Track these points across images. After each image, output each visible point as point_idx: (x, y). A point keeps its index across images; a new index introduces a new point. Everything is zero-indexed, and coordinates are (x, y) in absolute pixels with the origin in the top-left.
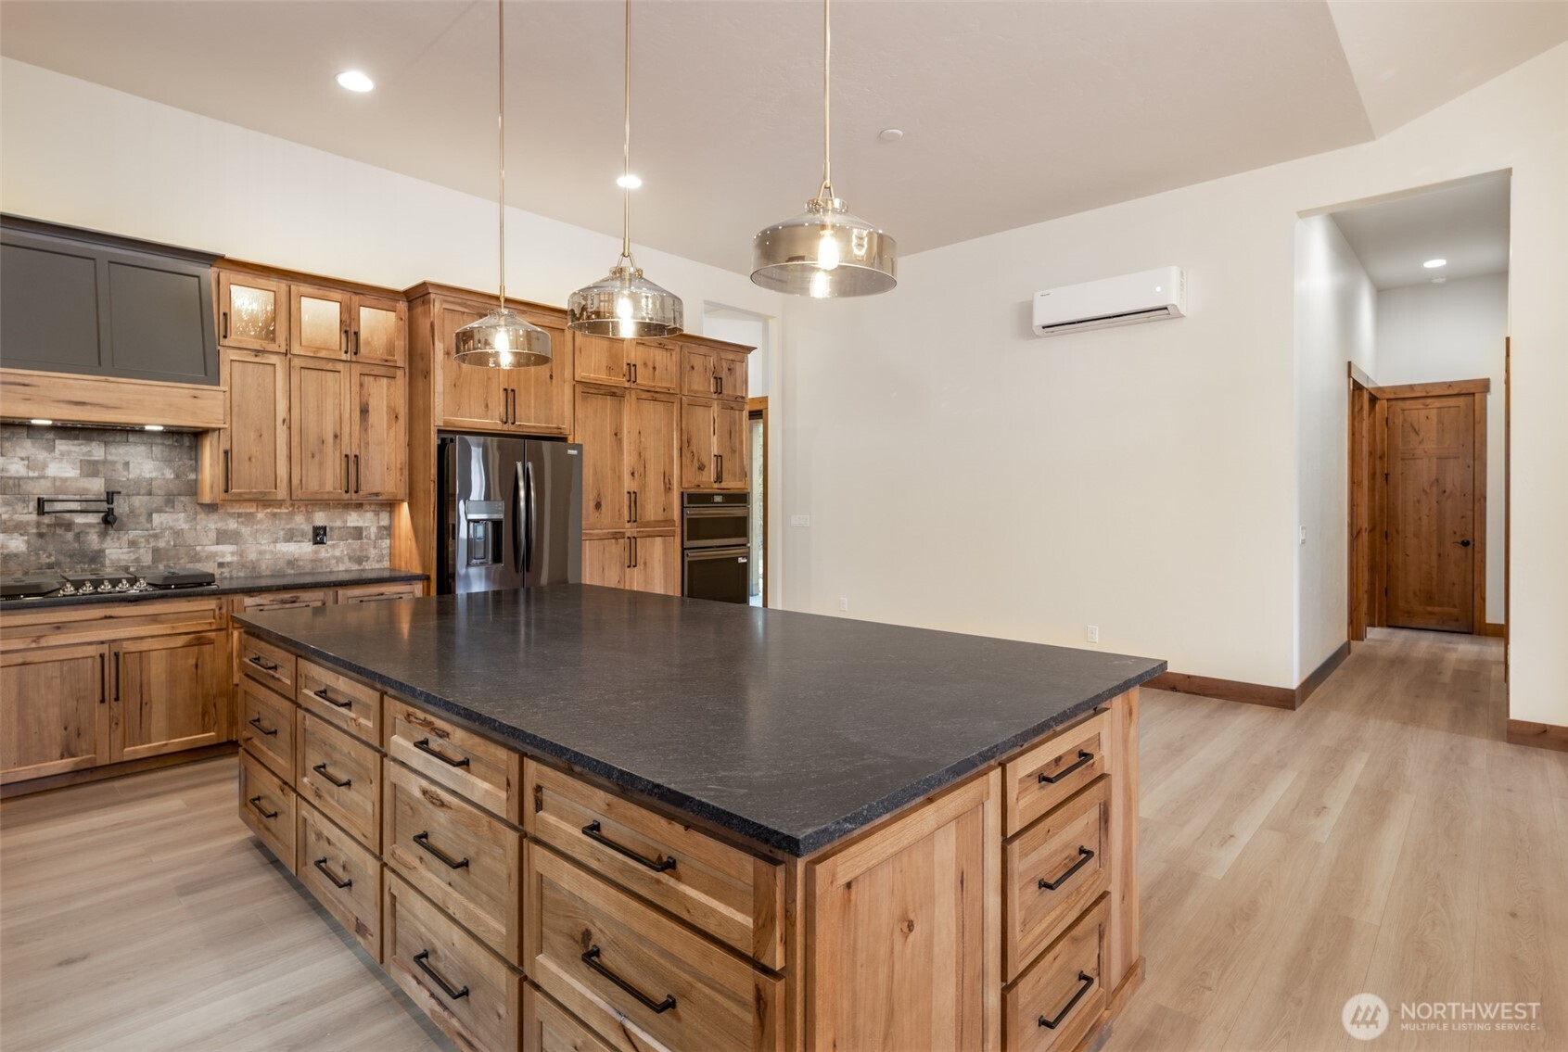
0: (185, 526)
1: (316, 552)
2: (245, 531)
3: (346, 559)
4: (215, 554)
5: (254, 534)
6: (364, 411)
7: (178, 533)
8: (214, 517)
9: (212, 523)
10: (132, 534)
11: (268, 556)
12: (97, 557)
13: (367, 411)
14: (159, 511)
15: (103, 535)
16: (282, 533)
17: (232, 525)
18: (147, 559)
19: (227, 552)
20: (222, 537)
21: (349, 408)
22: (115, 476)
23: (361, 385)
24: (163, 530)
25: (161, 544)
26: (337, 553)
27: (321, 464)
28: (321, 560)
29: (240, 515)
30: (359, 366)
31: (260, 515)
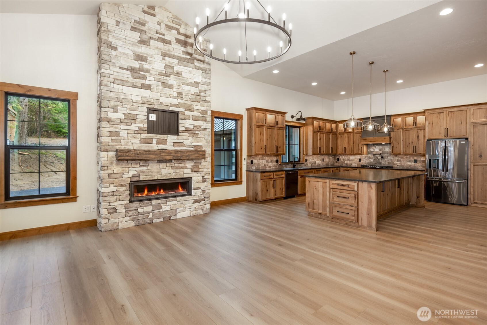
0: (392, 159)
1: (415, 164)
2: (402, 160)
3: (421, 166)
4: (397, 164)
5: (403, 160)
6: (418, 137)
7: (391, 160)
8: (397, 157)
9: (396, 158)
10: (385, 160)
11: (406, 165)
12: (381, 163)
13: (419, 137)
14: (389, 156)
15: (382, 160)
16: (408, 161)
17: (400, 159)
18: (387, 164)
19: (399, 163)
20: (398, 161)
21: (415, 137)
22: (383, 151)
23: (417, 132)
24: (389, 159)
25: (389, 161)
26: (419, 165)
27: (409, 148)
28: (415, 166)
29: (401, 157)
30: (416, 128)
31: (404, 157)
